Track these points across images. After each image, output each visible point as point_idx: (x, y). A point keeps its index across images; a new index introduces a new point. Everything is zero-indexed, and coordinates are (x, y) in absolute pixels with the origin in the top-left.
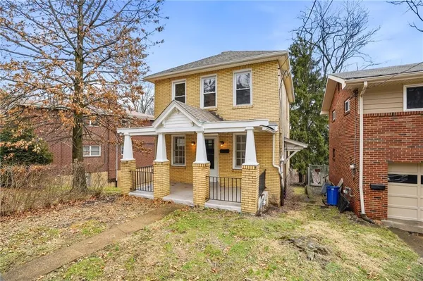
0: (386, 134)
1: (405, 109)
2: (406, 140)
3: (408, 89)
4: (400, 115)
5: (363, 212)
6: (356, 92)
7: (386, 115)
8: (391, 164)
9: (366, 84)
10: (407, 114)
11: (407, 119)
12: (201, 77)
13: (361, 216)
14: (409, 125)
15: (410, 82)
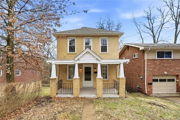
0: (152, 66)
1: (157, 58)
2: (157, 68)
3: (157, 52)
4: (156, 60)
5: (146, 93)
6: (143, 51)
7: (152, 60)
8: (153, 76)
9: (150, 49)
10: (157, 60)
11: (157, 61)
12: (84, 37)
13: (146, 94)
14: (158, 63)
15: (158, 50)
